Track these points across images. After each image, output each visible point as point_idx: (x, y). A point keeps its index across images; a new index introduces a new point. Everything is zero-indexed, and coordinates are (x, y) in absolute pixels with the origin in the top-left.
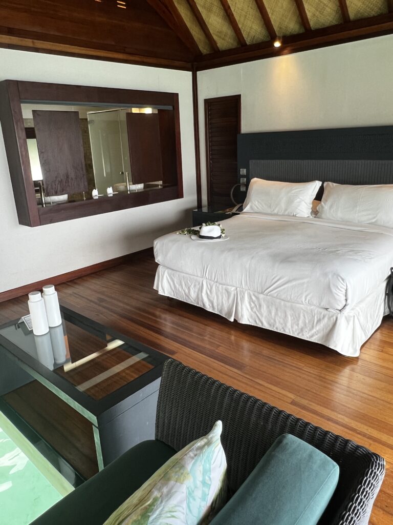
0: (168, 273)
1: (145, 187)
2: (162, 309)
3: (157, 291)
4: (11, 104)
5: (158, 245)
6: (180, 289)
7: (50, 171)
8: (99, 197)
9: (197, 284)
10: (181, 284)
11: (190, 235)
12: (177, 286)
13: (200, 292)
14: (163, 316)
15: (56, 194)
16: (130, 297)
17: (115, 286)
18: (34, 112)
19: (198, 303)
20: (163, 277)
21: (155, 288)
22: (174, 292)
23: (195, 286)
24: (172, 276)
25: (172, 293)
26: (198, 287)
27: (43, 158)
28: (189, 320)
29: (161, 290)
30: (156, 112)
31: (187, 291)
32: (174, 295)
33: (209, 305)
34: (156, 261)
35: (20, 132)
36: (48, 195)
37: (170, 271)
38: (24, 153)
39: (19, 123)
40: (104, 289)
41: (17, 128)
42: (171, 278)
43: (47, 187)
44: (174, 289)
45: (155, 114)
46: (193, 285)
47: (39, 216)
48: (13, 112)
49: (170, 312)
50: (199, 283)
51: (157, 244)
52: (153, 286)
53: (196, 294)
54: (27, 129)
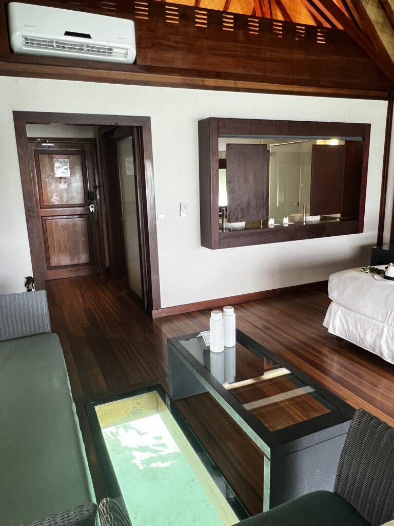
0: (342, 312)
1: (321, 219)
2: (330, 348)
3: (327, 329)
4: (211, 139)
5: (335, 280)
6: (354, 331)
7: (234, 199)
8: (275, 226)
9: (376, 328)
10: (356, 326)
11: (372, 274)
12: (351, 327)
13: (378, 338)
14: (331, 356)
15: (237, 220)
16: (296, 330)
17: (281, 316)
18: (228, 145)
19: (374, 350)
20: (335, 315)
21: (324, 324)
22: (346, 333)
23: (373, 330)
24: (346, 316)
25: (344, 334)
26: (377, 332)
27: (230, 186)
28: (362, 367)
29: (332, 329)
30: (343, 143)
31: (362, 334)
32: (346, 337)
33: (388, 355)
34: (330, 297)
35: (214, 163)
36: (229, 221)
37: (344, 310)
38: (215, 183)
39: (214, 155)
40: (270, 317)
41: (212, 159)
42: (345, 318)
43: (230, 214)
44: (346, 329)
45: (342, 145)
46: (370, 329)
47: (220, 240)
48: (211, 146)
49: (339, 353)
50: (379, 329)
51: (333, 279)
52: (322, 323)
53: (373, 339)
54: (220, 160)
